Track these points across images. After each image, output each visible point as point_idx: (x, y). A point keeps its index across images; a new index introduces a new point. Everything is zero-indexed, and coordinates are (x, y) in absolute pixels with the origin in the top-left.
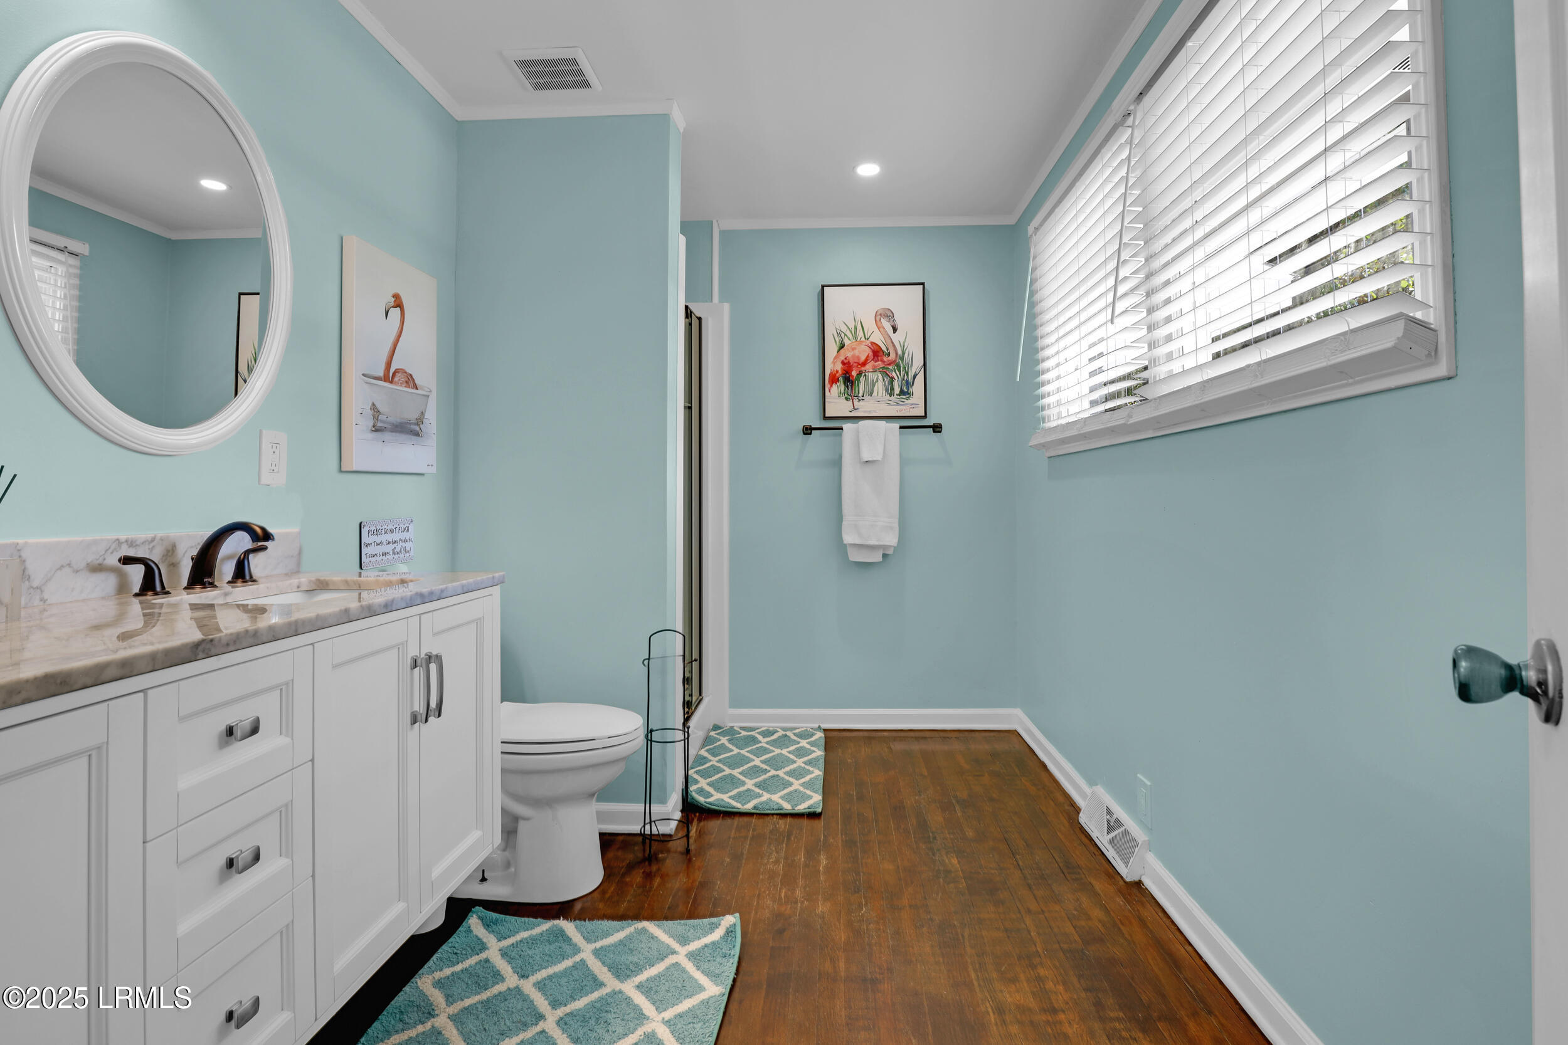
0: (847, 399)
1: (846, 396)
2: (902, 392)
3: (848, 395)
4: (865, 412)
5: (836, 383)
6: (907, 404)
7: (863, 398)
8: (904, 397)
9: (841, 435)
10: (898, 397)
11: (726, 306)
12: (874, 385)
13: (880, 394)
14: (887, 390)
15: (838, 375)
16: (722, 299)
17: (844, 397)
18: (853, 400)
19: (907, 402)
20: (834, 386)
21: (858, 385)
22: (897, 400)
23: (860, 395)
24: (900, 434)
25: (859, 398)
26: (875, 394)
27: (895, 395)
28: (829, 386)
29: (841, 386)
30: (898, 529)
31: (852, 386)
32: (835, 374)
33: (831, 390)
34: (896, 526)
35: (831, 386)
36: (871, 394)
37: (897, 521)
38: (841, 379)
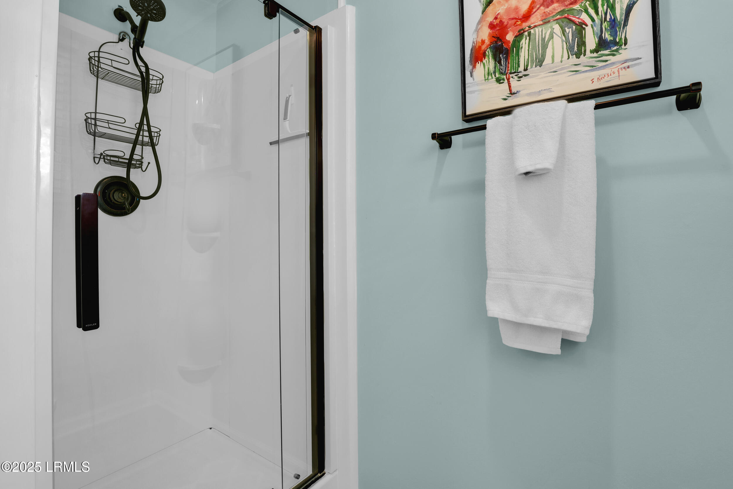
0: (499, 81)
1: (497, 75)
2: (602, 44)
3: (501, 73)
4: (529, 95)
5: (481, 61)
6: (613, 64)
7: (526, 73)
8: (607, 52)
10: (595, 55)
12: (545, 47)
13: (557, 59)
14: (570, 49)
15: (483, 47)
17: (494, 79)
18: (508, 80)
19: (612, 59)
20: (478, 65)
21: (518, 54)
22: (593, 62)
23: (521, 68)
24: (598, 122)
25: (520, 75)
26: (548, 60)
27: (588, 52)
28: (471, 67)
29: (489, 62)
30: (592, 300)
31: (507, 59)
32: (480, 47)
33: (474, 74)
34: (589, 295)
35: (474, 67)
36: (540, 63)
37: (590, 284)
38: (489, 53)
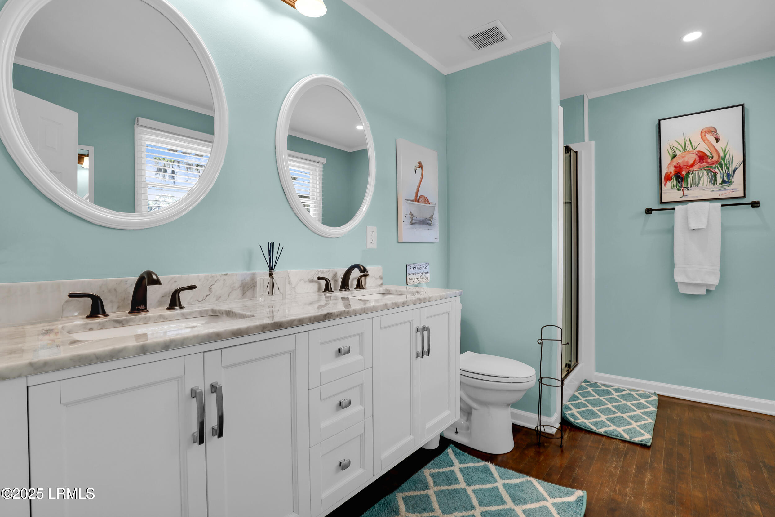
0: (678, 190)
1: (678, 187)
2: (724, 182)
3: (679, 187)
4: (692, 197)
5: (670, 180)
6: (728, 190)
7: (691, 188)
8: (726, 185)
9: (673, 213)
10: (721, 185)
11: (593, 143)
12: (700, 179)
13: (705, 185)
14: (711, 181)
15: (671, 175)
16: (590, 139)
17: (676, 189)
18: (683, 190)
19: (728, 188)
20: (668, 182)
21: (687, 180)
22: (720, 188)
23: (689, 186)
24: (722, 210)
25: (688, 189)
26: (701, 184)
27: (718, 184)
28: (665, 182)
29: (674, 181)
30: (719, 274)
31: (682, 181)
32: (669, 175)
33: (666, 185)
34: (718, 272)
35: (666, 182)
36: (698, 185)
37: (718, 268)
38: (673, 177)
